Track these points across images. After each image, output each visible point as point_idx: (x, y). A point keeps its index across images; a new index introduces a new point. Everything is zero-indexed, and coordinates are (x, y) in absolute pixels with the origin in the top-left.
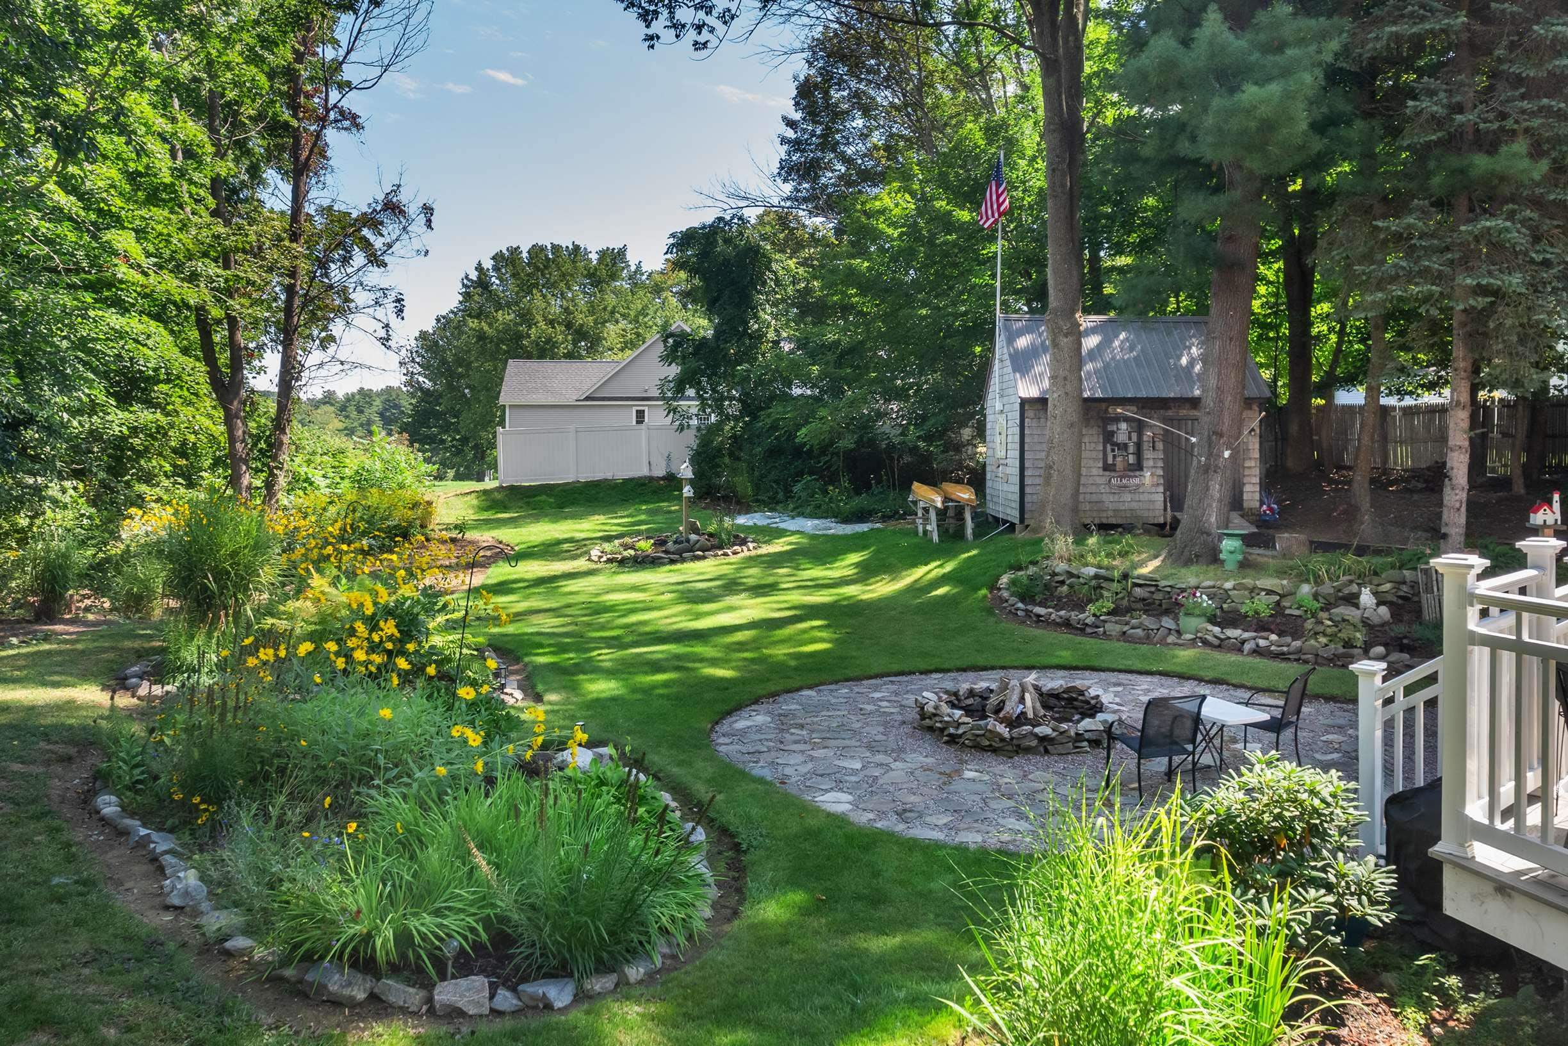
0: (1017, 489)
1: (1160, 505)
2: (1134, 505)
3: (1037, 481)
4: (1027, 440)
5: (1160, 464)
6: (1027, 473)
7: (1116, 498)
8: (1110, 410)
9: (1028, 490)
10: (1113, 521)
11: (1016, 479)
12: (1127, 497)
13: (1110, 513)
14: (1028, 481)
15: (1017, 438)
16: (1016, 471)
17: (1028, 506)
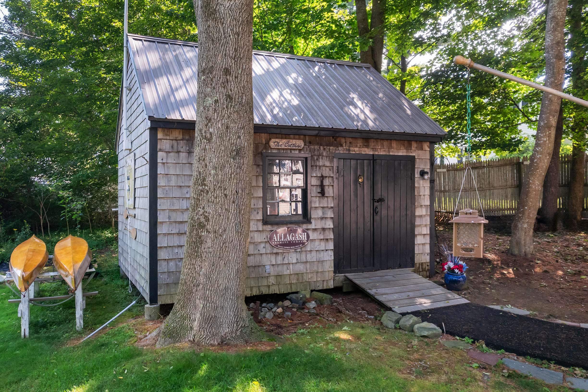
0: (146, 252)
1: (329, 266)
2: (300, 268)
3: (176, 241)
4: (161, 182)
5: (330, 214)
6: (161, 230)
7: (279, 259)
8: (272, 144)
9: (162, 255)
10: (275, 290)
11: (145, 238)
12: (293, 257)
13: (272, 280)
14: (162, 242)
15: (146, 181)
16: (145, 227)
17: (162, 278)
